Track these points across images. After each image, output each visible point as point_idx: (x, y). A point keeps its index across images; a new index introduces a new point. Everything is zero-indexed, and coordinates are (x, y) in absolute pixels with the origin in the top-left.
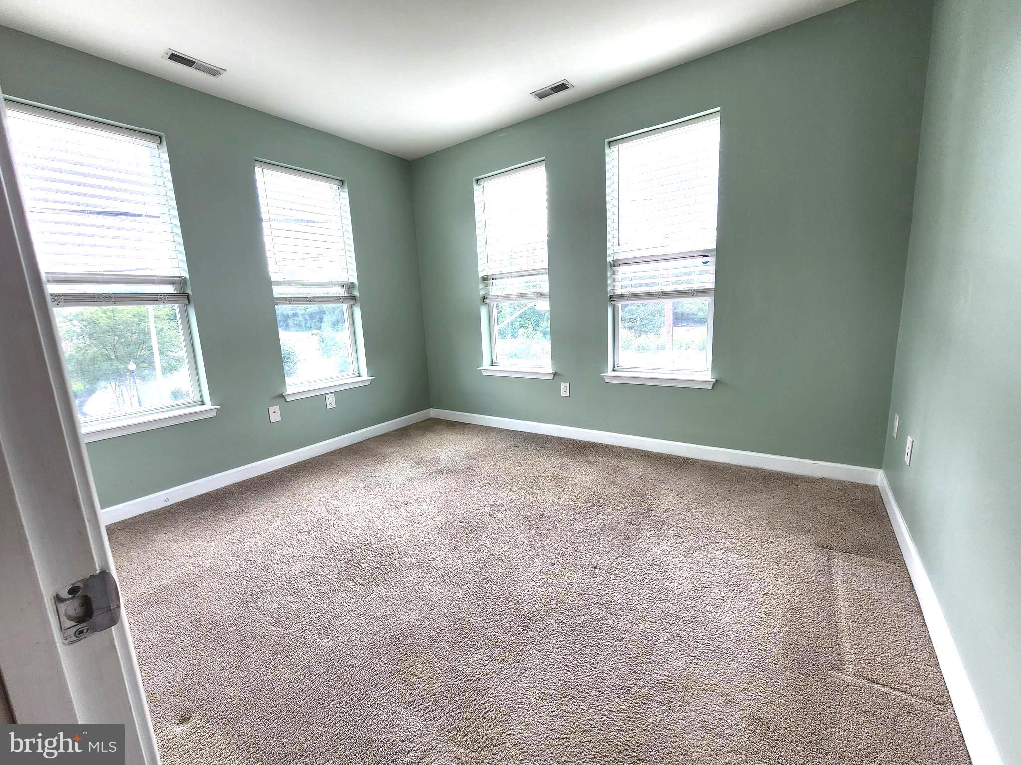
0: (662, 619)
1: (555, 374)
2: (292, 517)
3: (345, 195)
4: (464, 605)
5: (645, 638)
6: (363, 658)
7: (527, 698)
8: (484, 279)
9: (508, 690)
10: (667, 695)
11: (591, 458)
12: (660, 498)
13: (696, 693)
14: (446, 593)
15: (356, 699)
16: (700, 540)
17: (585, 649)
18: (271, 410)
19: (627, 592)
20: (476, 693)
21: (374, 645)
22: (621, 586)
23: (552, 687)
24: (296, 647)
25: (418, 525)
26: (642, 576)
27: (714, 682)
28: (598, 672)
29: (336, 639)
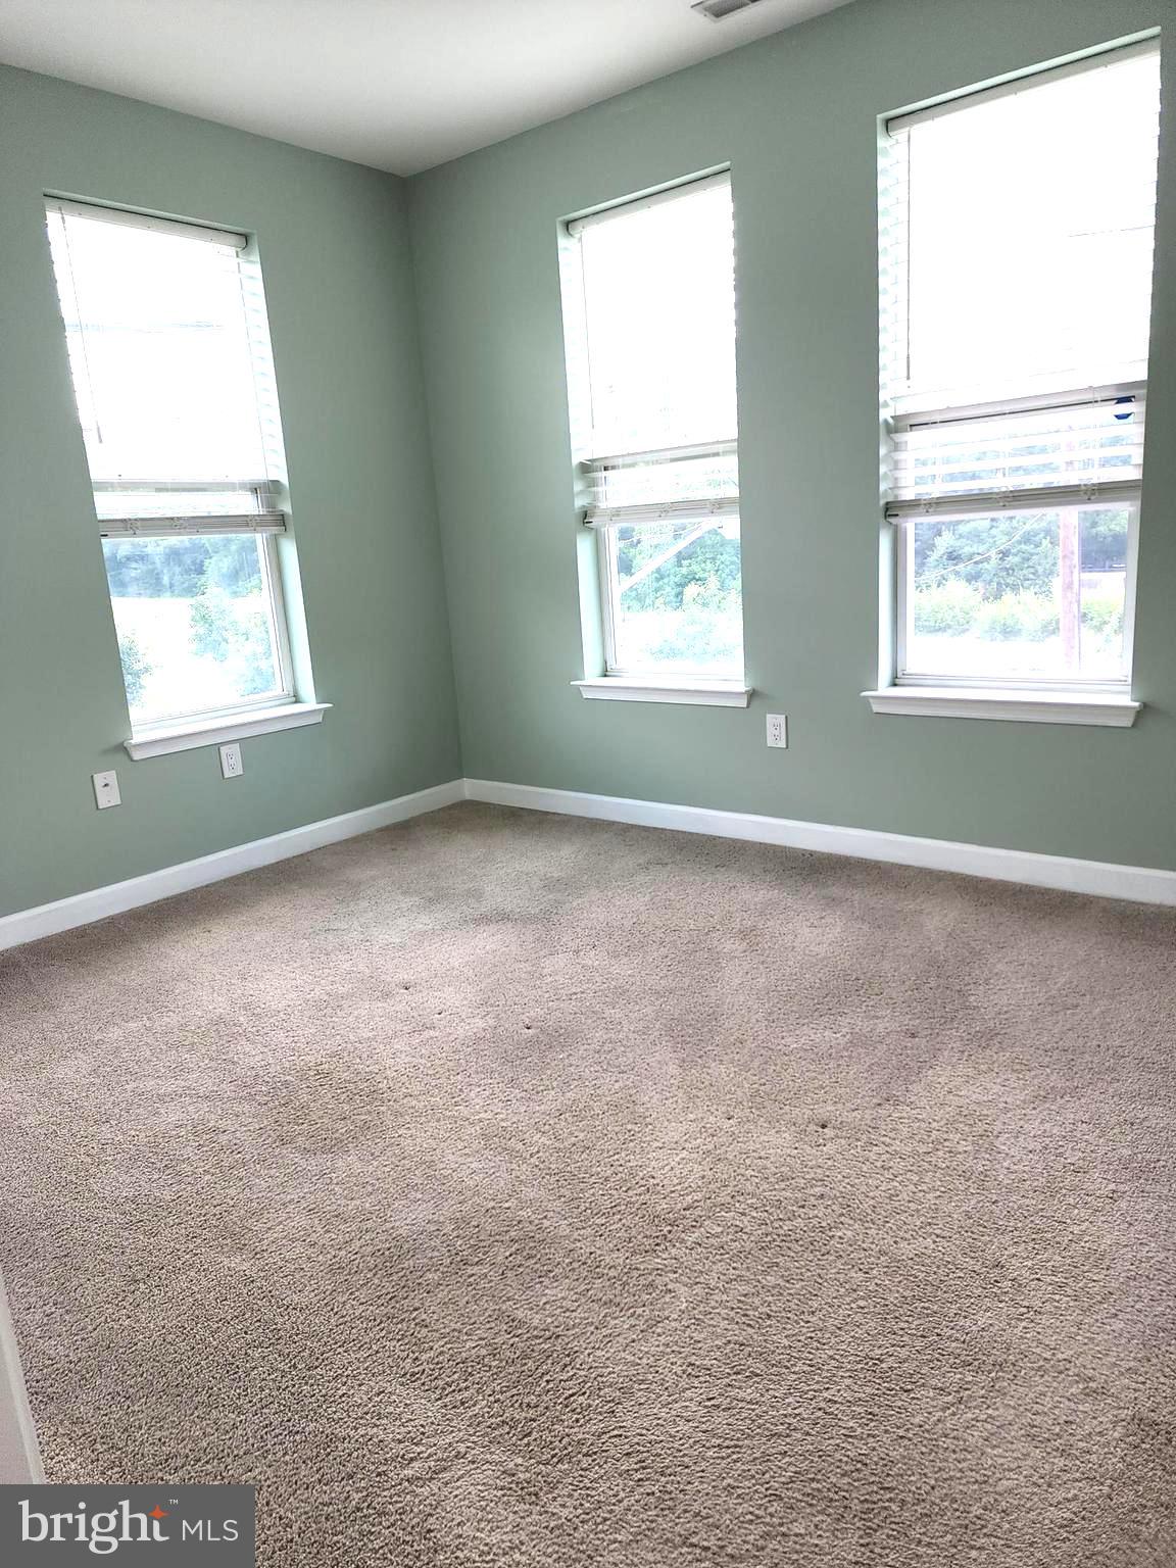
0: (967, 1232)
1: (752, 695)
2: (155, 1015)
3: (253, 269)
4: (530, 1193)
5: (923, 1269)
6: (316, 1291)
7: (657, 1372)
8: (586, 468)
9: (619, 1357)
10: (959, 1376)
11: (835, 891)
12: (992, 981)
13: (1022, 1373)
14: (492, 1171)
15: (304, 1365)
16: (1076, 1073)
17: (787, 1285)
18: (99, 779)
19: (892, 1177)
20: (550, 1361)
21: (339, 1268)
22: (879, 1164)
23: (712, 1353)
24: (176, 1271)
25: (432, 1033)
26: (930, 1145)
27: (1064, 1356)
28: (812, 1329)
29: (258, 1256)
